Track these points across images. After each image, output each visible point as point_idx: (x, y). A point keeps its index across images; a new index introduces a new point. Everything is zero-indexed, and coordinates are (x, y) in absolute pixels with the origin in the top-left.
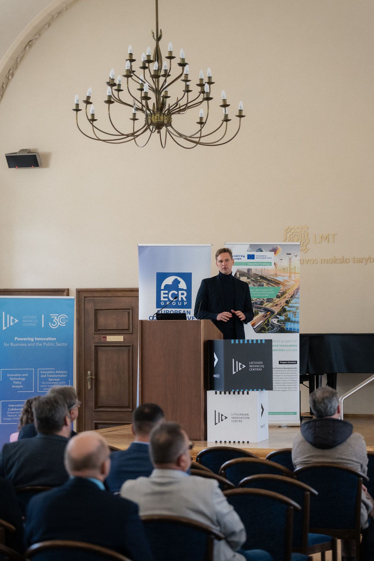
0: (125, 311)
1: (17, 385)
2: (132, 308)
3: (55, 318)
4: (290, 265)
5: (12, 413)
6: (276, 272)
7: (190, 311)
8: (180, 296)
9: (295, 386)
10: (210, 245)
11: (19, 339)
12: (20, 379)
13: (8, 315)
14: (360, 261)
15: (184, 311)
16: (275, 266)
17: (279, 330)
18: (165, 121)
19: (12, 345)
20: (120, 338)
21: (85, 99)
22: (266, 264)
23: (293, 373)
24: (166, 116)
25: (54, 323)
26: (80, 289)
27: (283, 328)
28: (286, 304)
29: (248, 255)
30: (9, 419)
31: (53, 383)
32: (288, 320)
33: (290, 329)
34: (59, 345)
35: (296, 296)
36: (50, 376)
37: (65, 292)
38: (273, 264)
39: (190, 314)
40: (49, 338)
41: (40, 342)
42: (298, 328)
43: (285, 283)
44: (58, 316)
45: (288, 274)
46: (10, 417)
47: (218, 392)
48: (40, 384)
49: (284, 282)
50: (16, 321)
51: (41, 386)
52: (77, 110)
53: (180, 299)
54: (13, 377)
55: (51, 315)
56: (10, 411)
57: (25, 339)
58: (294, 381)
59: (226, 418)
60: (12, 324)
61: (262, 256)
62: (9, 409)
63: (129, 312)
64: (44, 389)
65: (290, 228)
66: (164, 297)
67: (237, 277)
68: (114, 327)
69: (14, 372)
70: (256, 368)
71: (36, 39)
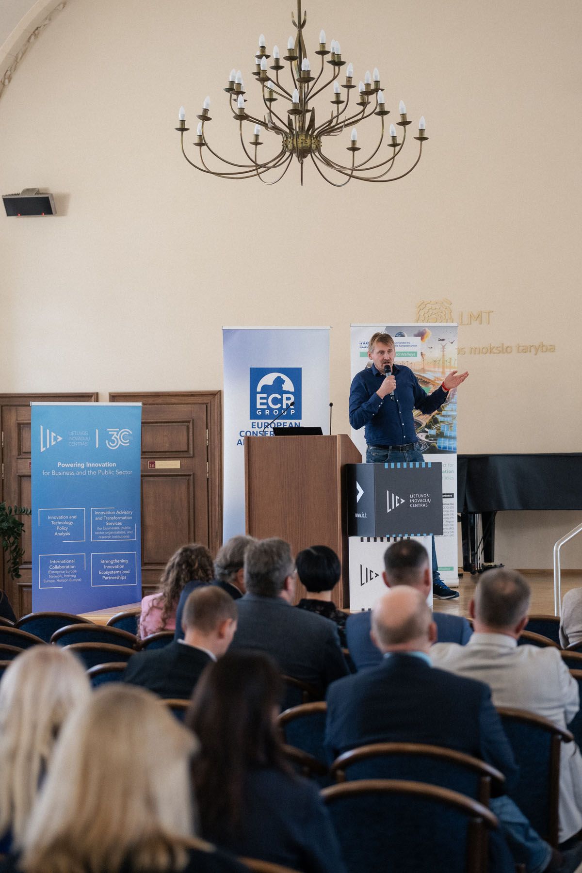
0: (181, 425)
1: (60, 531)
2: (193, 420)
3: (113, 434)
4: (443, 355)
5: (55, 572)
6: (424, 366)
8: (285, 402)
9: (451, 530)
10: (328, 328)
11: (63, 465)
12: (65, 523)
13: (48, 431)
14: (526, 350)
15: (291, 423)
16: (422, 357)
17: (428, 450)
18: (312, 145)
19: (54, 474)
20: (175, 464)
21: (201, 114)
22: (410, 355)
23: (448, 511)
24: (314, 138)
25: (113, 442)
26: (115, 393)
27: (434, 447)
28: (438, 413)
30: (51, 581)
31: (112, 528)
32: (441, 435)
33: (443, 448)
34: (120, 473)
35: (452, 400)
36: (109, 518)
37: (93, 398)
38: (419, 354)
40: (106, 464)
41: (93, 469)
42: (455, 446)
43: (437, 382)
44: (118, 432)
45: (441, 369)
46: (52, 579)
47: (365, 539)
48: (95, 530)
49: (435, 380)
50: (60, 439)
51: (96, 533)
52: (183, 129)
53: (284, 407)
54: (55, 520)
55: (108, 430)
56: (52, 570)
57: (72, 465)
58: (450, 522)
59: (377, 575)
60: (53, 443)
61: (404, 343)
62: (51, 567)
63: (188, 425)
64: (100, 537)
65: (425, 304)
66: (261, 404)
68: (166, 447)
69: (58, 513)
70: (419, 503)
71: (44, 25)
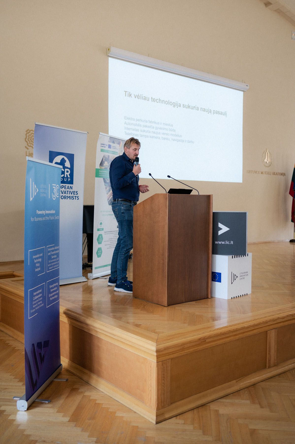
1: (37, 268)
3: (54, 189)
7: (72, 186)
8: (66, 173)
10: (87, 133)
11: (38, 213)
12: (39, 260)
13: (33, 183)
15: (68, 186)
19: (35, 220)
22: (116, 153)
25: (54, 194)
29: (109, 145)
30: (33, 311)
31: (53, 261)
34: (56, 218)
36: (53, 253)
39: (72, 189)
40: (52, 211)
41: (48, 215)
46: (34, 308)
47: (234, 256)
48: (48, 263)
50: (38, 190)
51: (48, 266)
53: (65, 176)
54: (36, 259)
55: (53, 185)
56: (34, 301)
57: (41, 212)
60: (35, 194)
62: (34, 298)
67: (103, 161)
